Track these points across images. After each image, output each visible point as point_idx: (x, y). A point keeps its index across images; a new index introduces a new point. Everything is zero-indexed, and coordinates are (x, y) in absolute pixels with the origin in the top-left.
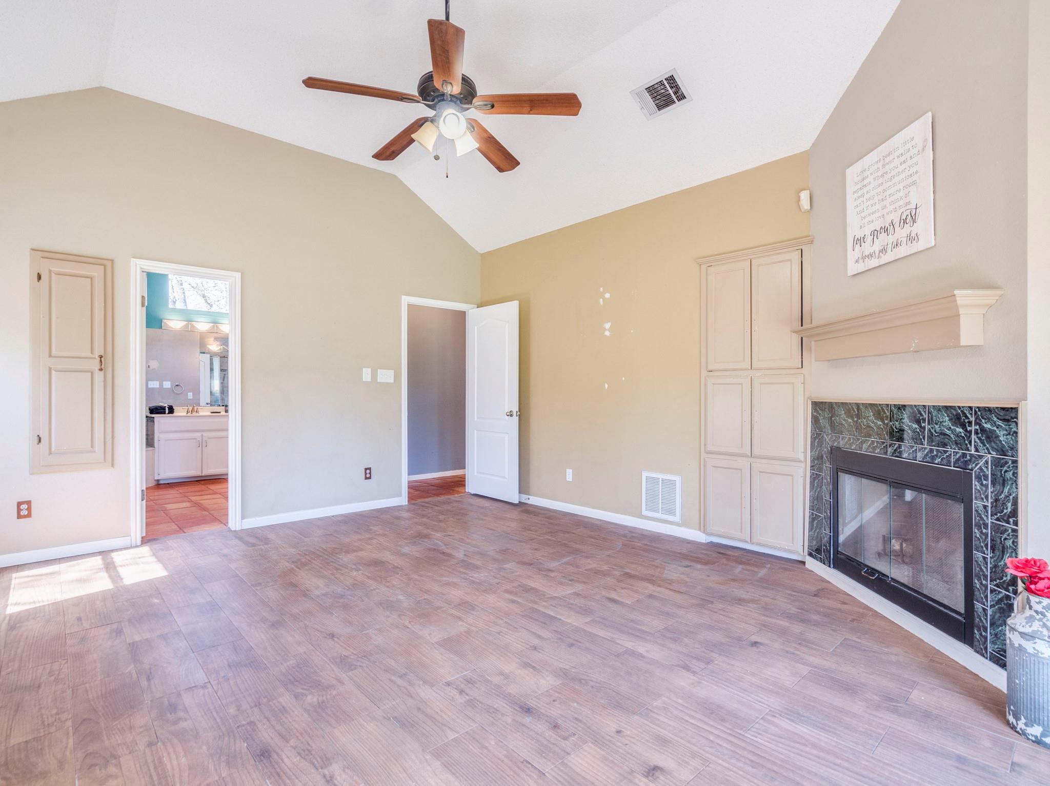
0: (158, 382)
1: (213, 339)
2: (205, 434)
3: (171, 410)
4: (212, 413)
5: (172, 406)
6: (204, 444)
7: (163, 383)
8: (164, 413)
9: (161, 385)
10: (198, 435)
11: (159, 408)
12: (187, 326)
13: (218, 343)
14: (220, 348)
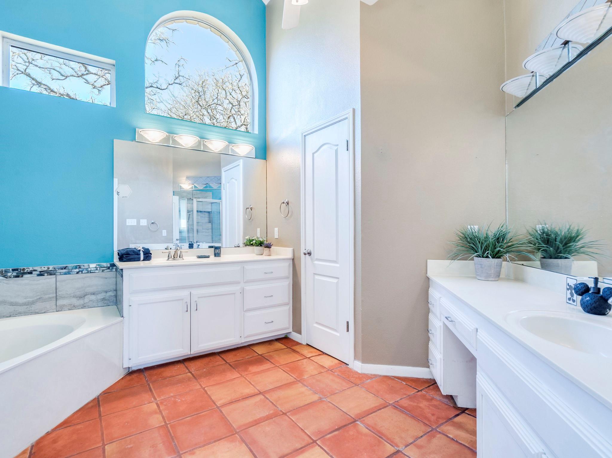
0: (135, 220)
1: (185, 178)
2: (195, 292)
3: (148, 255)
4: (199, 257)
5: (148, 249)
6: (194, 307)
7: (140, 221)
8: (139, 260)
9: (138, 222)
10: (185, 293)
11: (132, 253)
12: (167, 139)
13: (190, 182)
14: (191, 186)
